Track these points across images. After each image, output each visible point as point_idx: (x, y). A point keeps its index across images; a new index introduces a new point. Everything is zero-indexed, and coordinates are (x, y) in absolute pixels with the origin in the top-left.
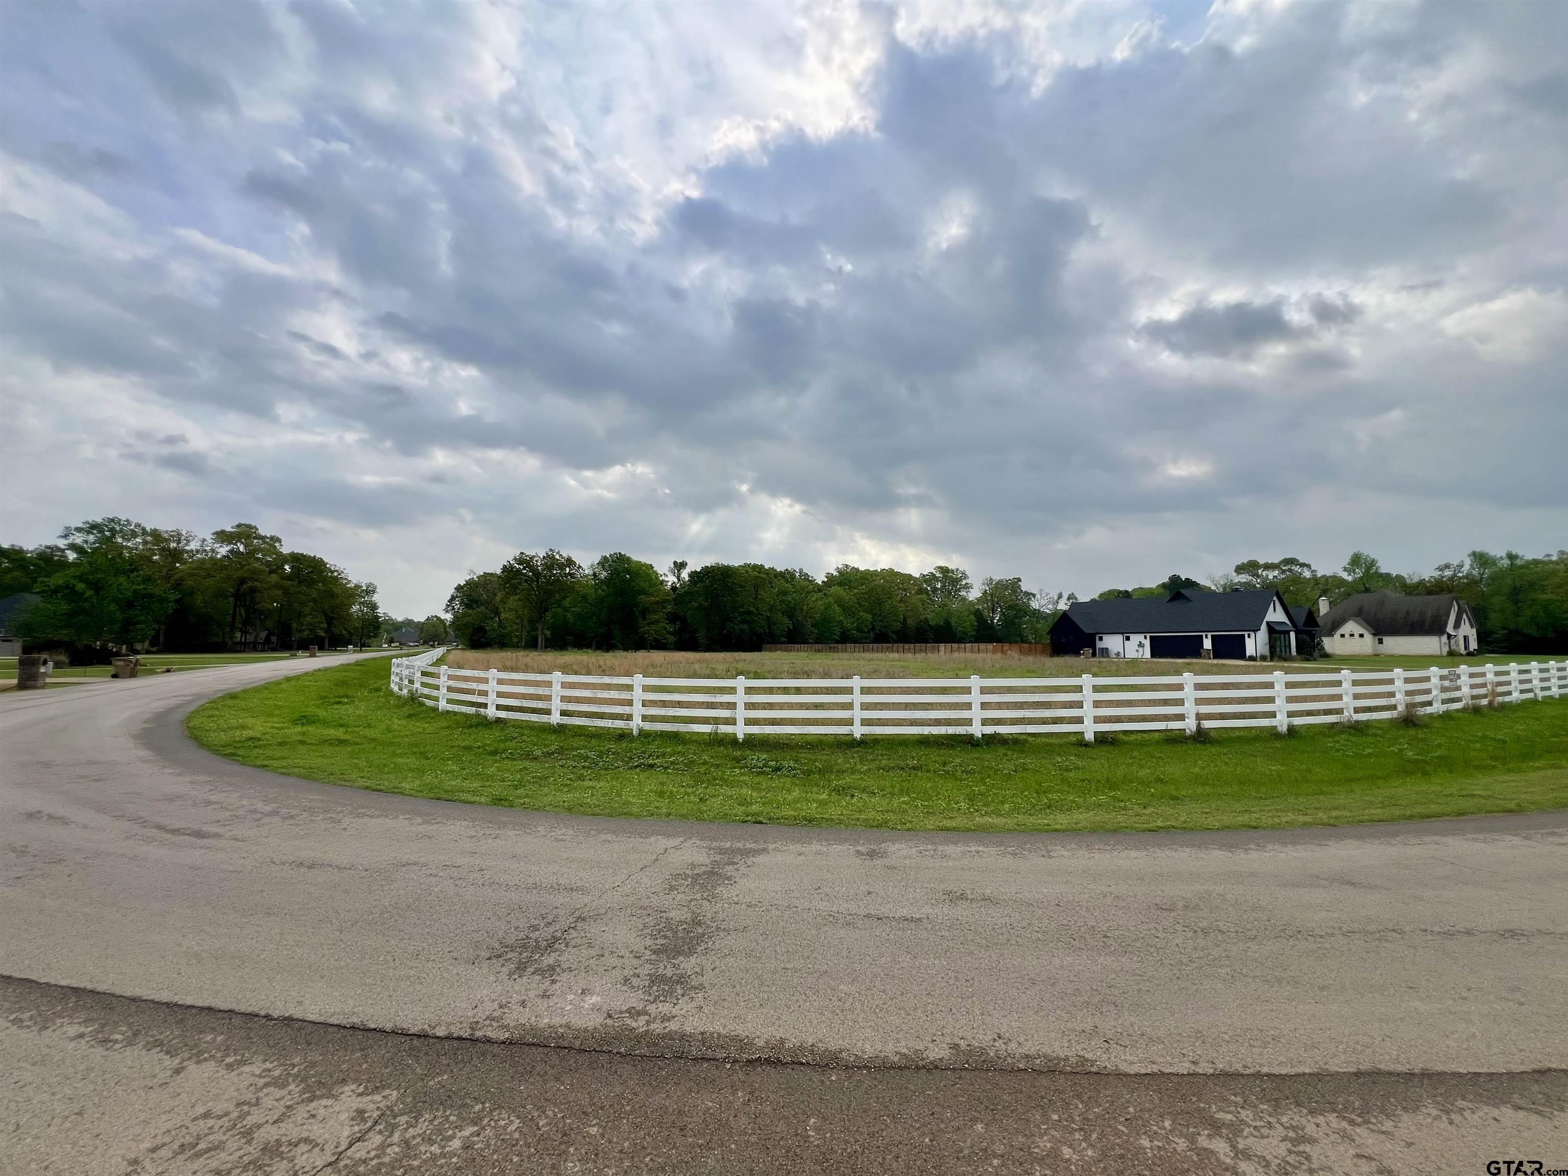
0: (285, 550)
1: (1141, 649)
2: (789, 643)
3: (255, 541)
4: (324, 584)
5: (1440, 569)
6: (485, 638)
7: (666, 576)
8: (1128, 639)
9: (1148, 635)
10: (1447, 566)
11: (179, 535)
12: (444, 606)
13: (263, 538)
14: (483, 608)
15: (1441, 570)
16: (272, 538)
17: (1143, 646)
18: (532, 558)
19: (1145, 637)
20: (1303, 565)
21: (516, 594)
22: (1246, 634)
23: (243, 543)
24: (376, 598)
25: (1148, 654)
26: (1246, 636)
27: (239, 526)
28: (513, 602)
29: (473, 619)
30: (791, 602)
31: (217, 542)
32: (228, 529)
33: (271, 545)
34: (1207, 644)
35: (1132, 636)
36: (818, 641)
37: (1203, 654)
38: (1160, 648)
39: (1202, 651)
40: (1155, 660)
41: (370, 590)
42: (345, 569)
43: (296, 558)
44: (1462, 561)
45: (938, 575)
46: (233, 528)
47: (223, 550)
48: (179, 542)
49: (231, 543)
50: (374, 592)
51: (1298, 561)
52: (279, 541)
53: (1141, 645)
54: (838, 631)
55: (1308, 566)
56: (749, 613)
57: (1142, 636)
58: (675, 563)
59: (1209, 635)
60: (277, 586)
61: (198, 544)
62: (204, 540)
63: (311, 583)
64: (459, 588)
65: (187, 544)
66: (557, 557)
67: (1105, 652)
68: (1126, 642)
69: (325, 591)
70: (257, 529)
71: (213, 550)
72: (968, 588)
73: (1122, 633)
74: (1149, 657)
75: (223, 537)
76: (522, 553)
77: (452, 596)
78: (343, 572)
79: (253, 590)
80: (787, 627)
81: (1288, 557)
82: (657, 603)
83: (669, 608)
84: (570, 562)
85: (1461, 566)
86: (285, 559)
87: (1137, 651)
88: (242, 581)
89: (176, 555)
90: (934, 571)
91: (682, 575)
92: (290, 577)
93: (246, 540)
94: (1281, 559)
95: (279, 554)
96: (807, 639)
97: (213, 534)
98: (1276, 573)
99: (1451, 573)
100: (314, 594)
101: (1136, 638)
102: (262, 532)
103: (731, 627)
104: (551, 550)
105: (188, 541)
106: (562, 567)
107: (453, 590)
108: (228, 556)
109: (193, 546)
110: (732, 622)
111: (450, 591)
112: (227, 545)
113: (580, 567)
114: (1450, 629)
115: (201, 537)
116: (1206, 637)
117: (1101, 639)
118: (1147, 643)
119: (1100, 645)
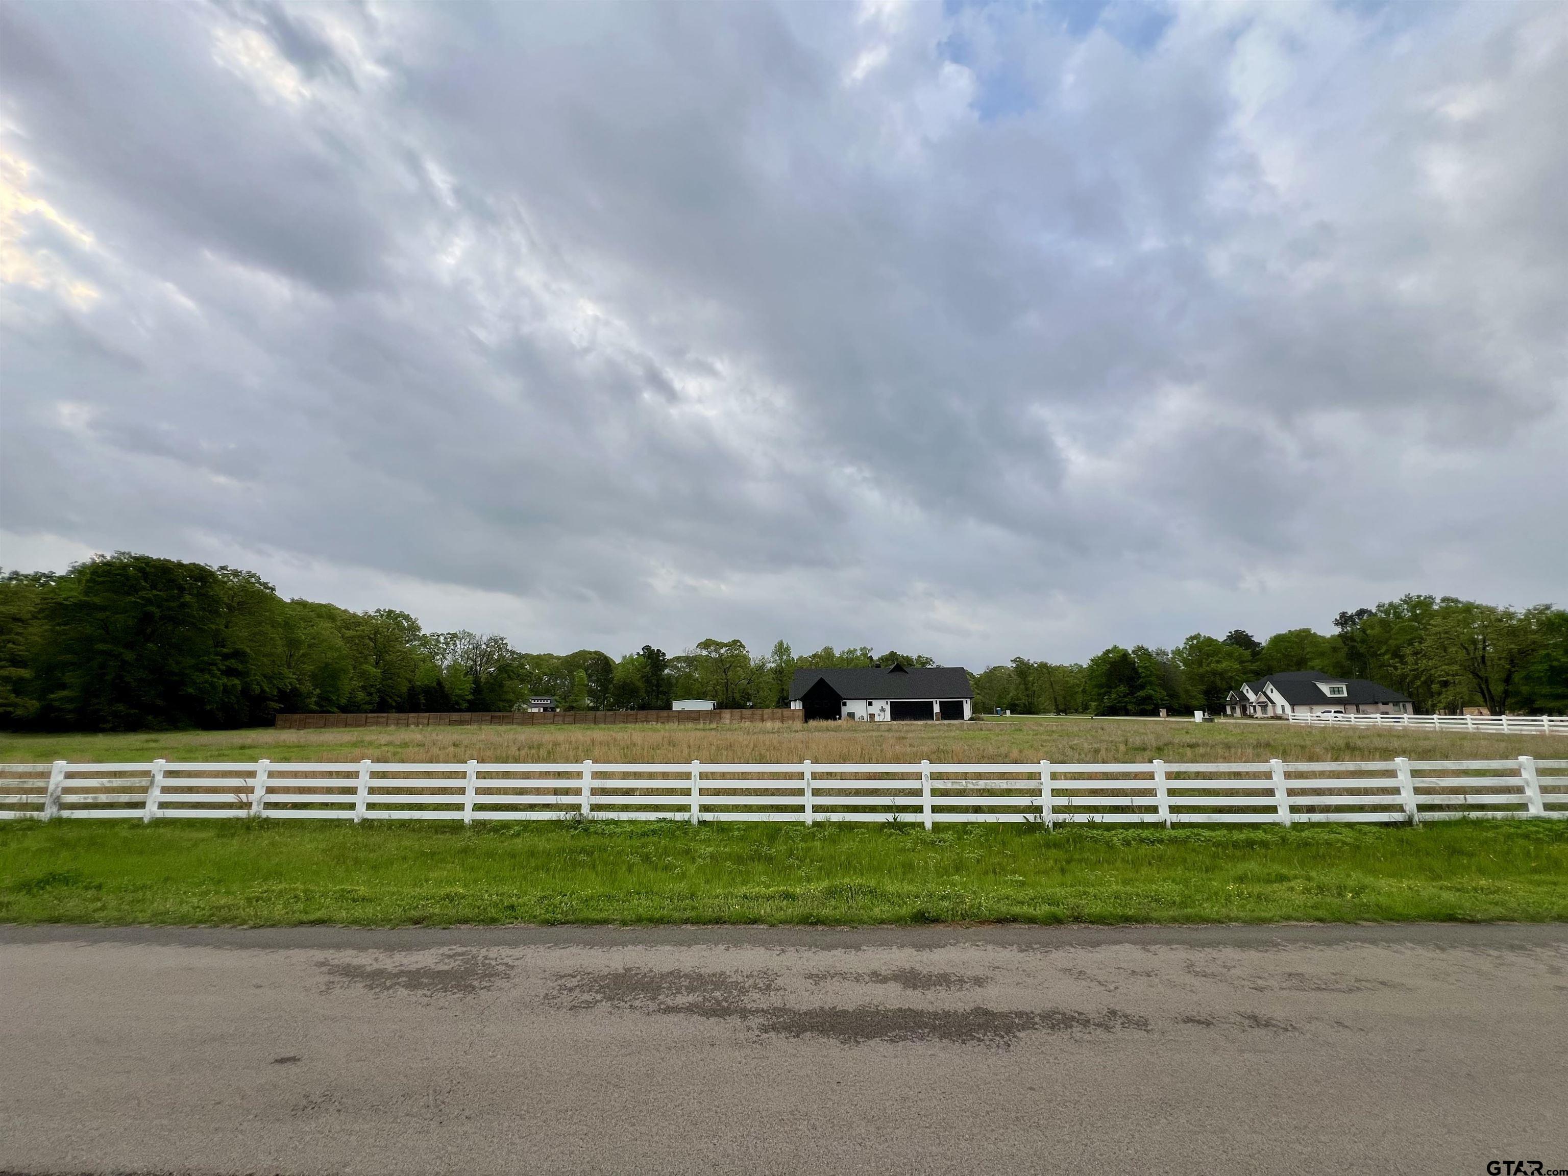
1: (882, 714)
8: (870, 704)
9: (889, 701)
17: (885, 711)
19: (886, 703)
22: (964, 700)
25: (888, 717)
26: (964, 702)
34: (937, 709)
35: (874, 702)
38: (899, 712)
40: (895, 722)
53: (883, 710)
57: (884, 701)
59: (938, 700)
67: (851, 715)
68: (870, 707)
73: (865, 699)
74: (889, 720)
87: (879, 715)
101: (878, 704)
116: (936, 702)
117: (845, 704)
118: (888, 708)
119: (845, 710)
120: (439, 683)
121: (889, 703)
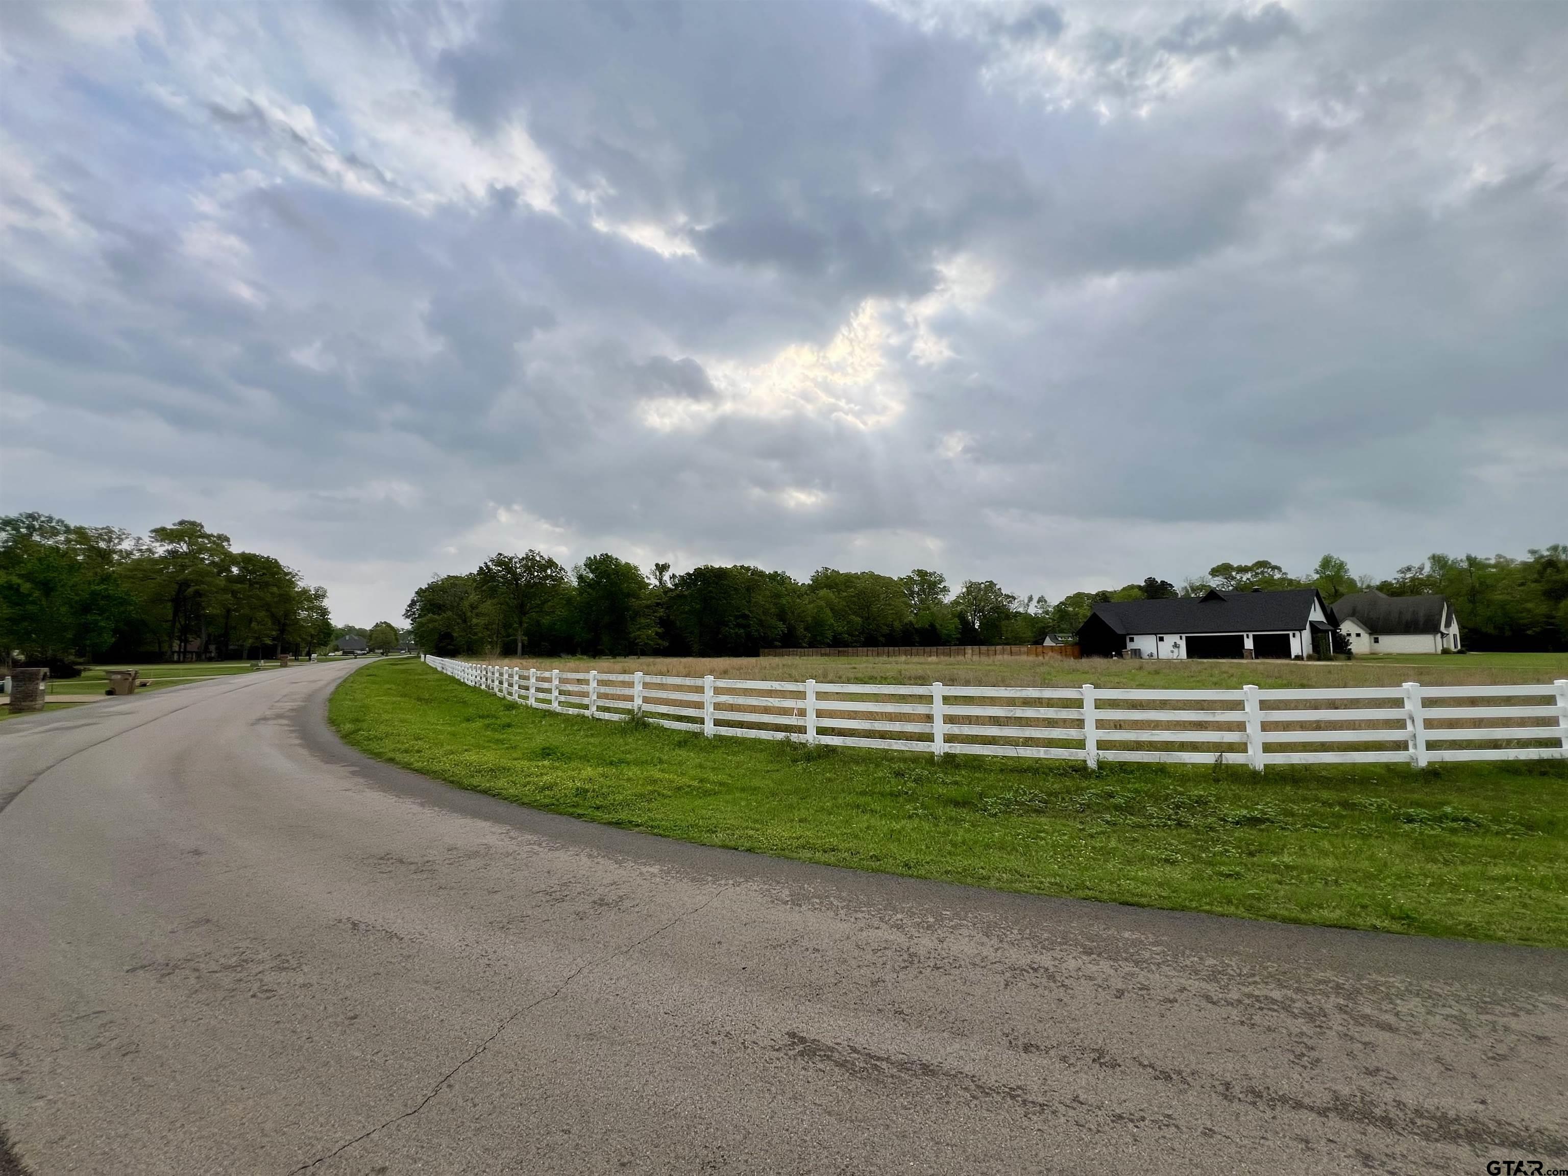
0: (235, 549)
1: (1176, 650)
2: (782, 647)
3: (200, 540)
4: (279, 587)
5: (1401, 572)
6: (453, 645)
7: (649, 578)
8: (1161, 639)
9: (1184, 636)
10: (1409, 569)
11: (110, 531)
12: (404, 612)
13: (208, 537)
14: (449, 613)
15: (1403, 572)
16: (219, 537)
17: (1179, 647)
18: (511, 559)
19: (1181, 638)
20: (1274, 568)
21: (494, 598)
22: (1291, 633)
23: (185, 542)
24: (326, 603)
25: (1183, 655)
26: (1291, 636)
27: (181, 523)
28: (488, 606)
29: (439, 625)
30: (785, 605)
31: (157, 541)
32: (169, 526)
33: (218, 545)
34: (1249, 644)
35: (1166, 637)
36: (812, 645)
37: (1245, 654)
38: (1196, 648)
39: (1244, 651)
40: (1190, 660)
41: (320, 595)
42: (299, 571)
43: (247, 560)
44: (1423, 564)
45: (916, 578)
46: (174, 525)
47: (161, 549)
48: (110, 540)
49: (172, 542)
50: (324, 596)
51: (1270, 563)
52: (227, 540)
53: (1176, 646)
54: (830, 634)
55: (1279, 569)
56: (745, 617)
57: (1178, 636)
58: (657, 565)
59: (1251, 634)
60: (225, 590)
61: (133, 543)
62: (140, 539)
63: (265, 585)
64: (420, 592)
65: (119, 544)
66: (538, 558)
67: (1137, 653)
68: (1160, 643)
69: (280, 595)
70: (202, 527)
71: (150, 550)
72: (946, 590)
73: (1156, 634)
74: (1185, 657)
75: (162, 534)
76: (500, 554)
77: (413, 600)
78: (297, 575)
79: (198, 594)
80: (782, 631)
81: (1261, 560)
82: (648, 607)
83: (661, 612)
84: (551, 563)
85: (1421, 569)
86: (234, 559)
87: (1172, 652)
88: (184, 584)
89: (105, 556)
90: (911, 575)
91: (664, 578)
92: (239, 579)
93: (189, 538)
94: (1254, 562)
95: (229, 555)
96: (800, 643)
97: (152, 531)
98: (1249, 575)
99: (1411, 575)
100: (269, 598)
101: (1170, 639)
102: (208, 530)
103: (727, 631)
104: (531, 551)
105: (121, 540)
106: (543, 568)
107: (414, 595)
108: (166, 557)
109: (126, 545)
110: (727, 626)
111: (411, 595)
112: (169, 544)
113: (562, 569)
114: (1442, 628)
115: (135, 536)
116: (1248, 637)
117: (1132, 640)
118: (1183, 644)
119: (1131, 646)
120: (932, 626)
121: (1184, 638)
